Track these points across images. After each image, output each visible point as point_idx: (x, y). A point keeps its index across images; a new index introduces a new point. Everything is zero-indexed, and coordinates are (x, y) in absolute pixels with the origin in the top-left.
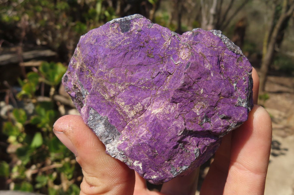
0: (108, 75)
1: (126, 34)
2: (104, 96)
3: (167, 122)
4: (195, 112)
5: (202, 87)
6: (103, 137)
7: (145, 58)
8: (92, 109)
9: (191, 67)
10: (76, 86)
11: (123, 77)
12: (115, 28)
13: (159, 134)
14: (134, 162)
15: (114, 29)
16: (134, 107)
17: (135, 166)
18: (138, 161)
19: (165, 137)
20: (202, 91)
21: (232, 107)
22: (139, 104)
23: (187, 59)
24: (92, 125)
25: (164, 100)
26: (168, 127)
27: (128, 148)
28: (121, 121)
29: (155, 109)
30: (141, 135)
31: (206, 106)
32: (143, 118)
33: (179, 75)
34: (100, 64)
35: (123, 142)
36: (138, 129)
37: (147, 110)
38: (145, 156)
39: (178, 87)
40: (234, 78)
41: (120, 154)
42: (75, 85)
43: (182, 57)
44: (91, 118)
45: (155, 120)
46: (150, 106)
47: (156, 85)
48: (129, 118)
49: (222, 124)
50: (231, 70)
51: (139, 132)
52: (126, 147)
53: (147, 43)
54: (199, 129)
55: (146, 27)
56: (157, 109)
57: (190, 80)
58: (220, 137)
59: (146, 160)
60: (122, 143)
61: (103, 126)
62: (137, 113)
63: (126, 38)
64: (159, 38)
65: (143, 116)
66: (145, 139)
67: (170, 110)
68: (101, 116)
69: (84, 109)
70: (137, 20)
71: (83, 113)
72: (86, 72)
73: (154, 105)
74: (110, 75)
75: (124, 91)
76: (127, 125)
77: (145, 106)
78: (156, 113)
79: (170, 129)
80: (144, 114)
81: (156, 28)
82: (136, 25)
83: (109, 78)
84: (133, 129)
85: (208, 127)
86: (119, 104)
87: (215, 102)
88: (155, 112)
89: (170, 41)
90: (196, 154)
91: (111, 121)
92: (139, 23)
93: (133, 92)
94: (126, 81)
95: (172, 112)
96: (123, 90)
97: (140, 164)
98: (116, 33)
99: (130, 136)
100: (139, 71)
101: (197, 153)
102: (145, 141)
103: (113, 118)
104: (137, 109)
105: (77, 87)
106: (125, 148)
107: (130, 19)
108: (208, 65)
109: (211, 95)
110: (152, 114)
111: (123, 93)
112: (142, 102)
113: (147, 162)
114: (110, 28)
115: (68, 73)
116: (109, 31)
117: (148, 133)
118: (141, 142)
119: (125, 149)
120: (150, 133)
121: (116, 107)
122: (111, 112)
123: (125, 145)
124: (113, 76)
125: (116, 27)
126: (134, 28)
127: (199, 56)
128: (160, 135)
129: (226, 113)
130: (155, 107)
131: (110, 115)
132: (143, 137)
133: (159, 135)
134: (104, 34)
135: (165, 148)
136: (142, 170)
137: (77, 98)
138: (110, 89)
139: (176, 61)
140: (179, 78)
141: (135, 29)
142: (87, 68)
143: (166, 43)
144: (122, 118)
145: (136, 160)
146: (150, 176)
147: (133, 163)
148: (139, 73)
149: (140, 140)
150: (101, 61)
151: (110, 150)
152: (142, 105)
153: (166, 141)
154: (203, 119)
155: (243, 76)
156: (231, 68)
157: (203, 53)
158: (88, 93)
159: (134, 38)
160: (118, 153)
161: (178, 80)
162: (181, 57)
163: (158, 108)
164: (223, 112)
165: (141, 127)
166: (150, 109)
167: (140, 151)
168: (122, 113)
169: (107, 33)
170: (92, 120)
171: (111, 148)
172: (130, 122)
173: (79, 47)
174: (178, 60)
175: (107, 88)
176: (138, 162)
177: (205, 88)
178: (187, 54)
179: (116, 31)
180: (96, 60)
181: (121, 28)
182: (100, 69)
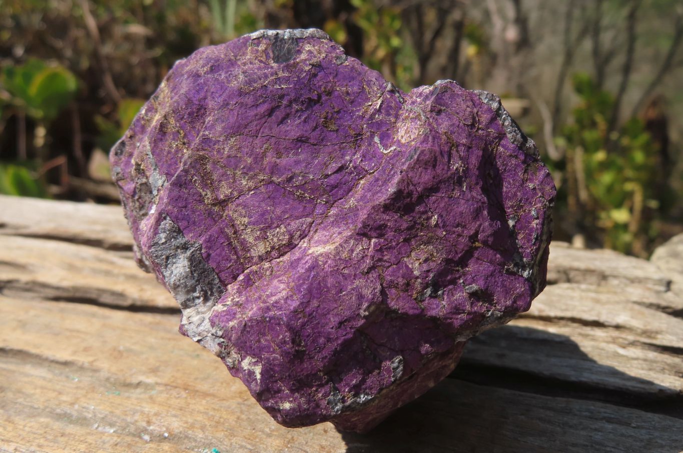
0: (223, 149)
1: (282, 66)
2: (203, 193)
3: (341, 277)
4: (410, 266)
5: (437, 211)
6: (180, 289)
7: (316, 128)
8: (168, 218)
9: (420, 159)
10: (142, 167)
11: (256, 161)
12: (260, 49)
13: (315, 303)
14: (244, 359)
15: (257, 51)
16: (268, 234)
17: (245, 370)
18: (253, 358)
19: (329, 314)
20: (434, 219)
21: (497, 271)
22: (283, 229)
23: (413, 143)
24: (161, 256)
25: (343, 227)
26: (341, 291)
27: (235, 321)
28: (230, 261)
29: (317, 244)
30: (274, 299)
31: (439, 258)
32: (284, 262)
33: (388, 175)
34: (210, 121)
35: (225, 309)
36: (267, 285)
37: (299, 246)
38: (274, 350)
39: (380, 201)
40: (512, 207)
41: (213, 335)
42: (140, 163)
43: (402, 137)
44: (161, 239)
45: (313, 268)
46: (307, 238)
47: (330, 194)
48: (252, 258)
49: (468, 307)
50: (507, 188)
51: (270, 291)
52: (231, 320)
53: (327, 95)
54: (412, 310)
55: (331, 61)
56: (323, 246)
57: (411, 187)
58: (459, 340)
59: (273, 360)
60: (224, 311)
61: (186, 263)
62: (273, 248)
63: (281, 74)
64: (355, 89)
65: (286, 258)
66: (280, 309)
67: (352, 251)
68: (186, 239)
69: (148, 220)
70: (314, 41)
71: (145, 229)
72: (173, 133)
73: (316, 237)
74: (227, 149)
75: (252, 192)
76: (243, 272)
77: (296, 236)
78: (319, 253)
79: (344, 295)
80: (289, 253)
81: (353, 68)
82: (310, 52)
83: (225, 156)
84: (256, 284)
85: (434, 309)
86: (234, 221)
87: (461, 252)
88: (317, 251)
89: (379, 100)
90: (395, 369)
91: (209, 255)
92: (316, 48)
93: (274, 198)
94: (262, 170)
95: (357, 257)
96: (249, 190)
97: (257, 367)
98: (261, 61)
99: (247, 298)
100: (297, 154)
101: (398, 367)
102: (280, 313)
103: (215, 251)
104: (275, 240)
105: (143, 170)
106: (229, 320)
107: (298, 36)
108: (458, 163)
109: (454, 232)
110: (308, 255)
111: (250, 195)
112: (289, 225)
113: (274, 365)
114: (250, 48)
115: (129, 136)
116: (244, 54)
117: (291, 296)
118: (270, 313)
119: (227, 324)
120: (295, 298)
121: (227, 226)
122: (211, 235)
123: (230, 315)
124: (233, 153)
125: (264, 48)
126: (303, 56)
127: (441, 140)
128: (319, 306)
129: (482, 282)
130: (319, 242)
131: (208, 241)
132: (276, 302)
133: (316, 305)
134: (233, 58)
135: (325, 338)
136: (259, 381)
137: (136, 197)
138: (220, 181)
139: (386, 147)
140: (386, 182)
141: (306, 60)
142: (176, 126)
143: (370, 103)
144: (236, 253)
145: (250, 355)
146: (276, 402)
147: (240, 362)
148: (295, 158)
149: (268, 309)
150: (212, 114)
151: (190, 323)
152: (288, 231)
153: (330, 324)
154: (426, 287)
155: (532, 207)
156: (509, 183)
157: (451, 134)
158: (166, 184)
159: (298, 77)
160: (208, 332)
161: (383, 185)
162: (399, 138)
163: (325, 243)
164: (475, 278)
165: (275, 282)
166: (305, 245)
167: (264, 335)
168: (238, 242)
169: (238, 57)
170: (163, 244)
171: (196, 319)
172: (254, 267)
173: (168, 80)
174: (393, 143)
175: (215, 177)
176: (254, 360)
177: (443, 213)
178: (414, 131)
179: (261, 57)
180: (202, 111)
181: (273, 52)
182: (207, 133)
